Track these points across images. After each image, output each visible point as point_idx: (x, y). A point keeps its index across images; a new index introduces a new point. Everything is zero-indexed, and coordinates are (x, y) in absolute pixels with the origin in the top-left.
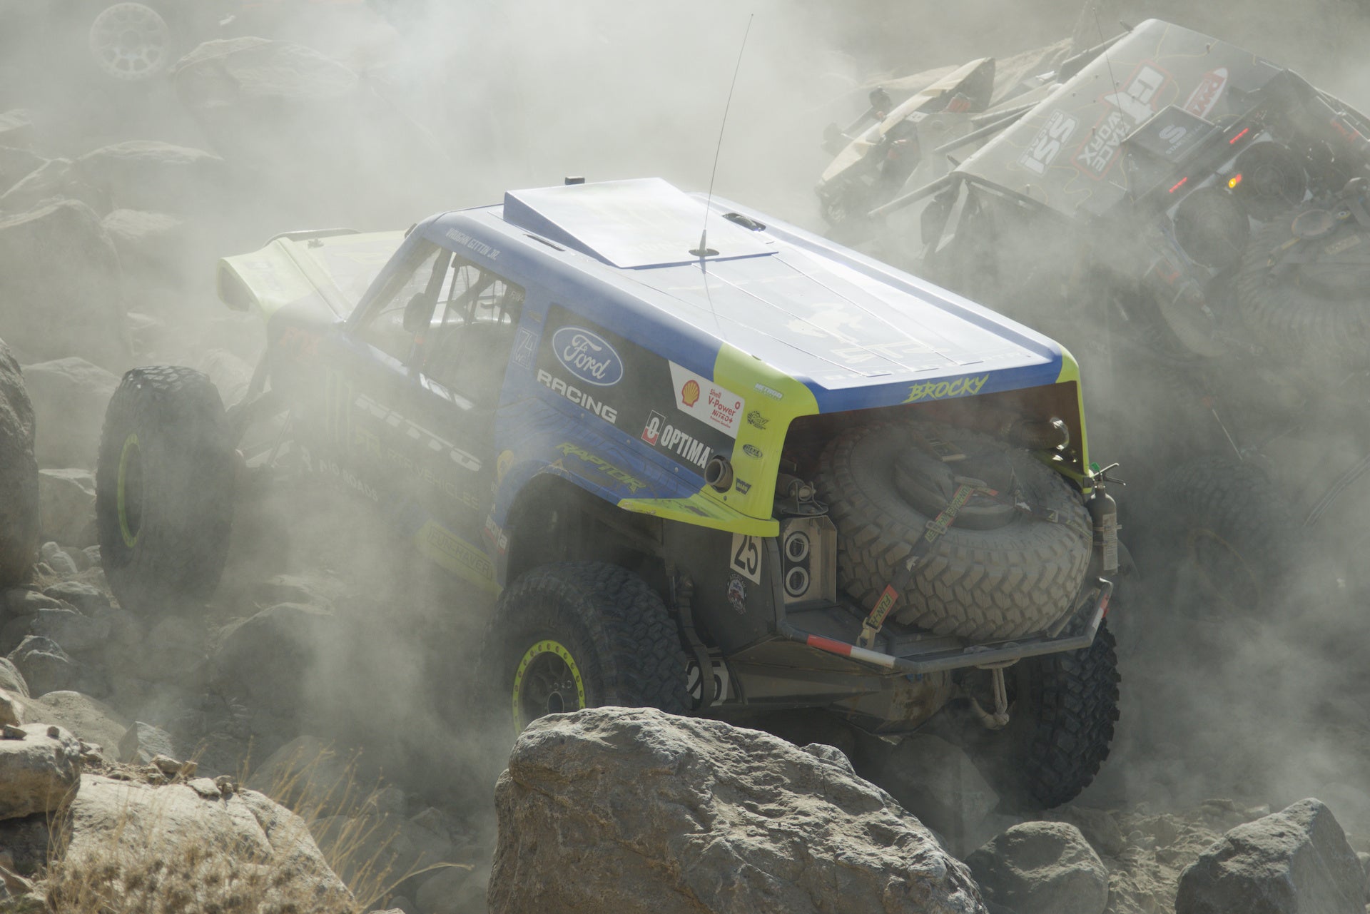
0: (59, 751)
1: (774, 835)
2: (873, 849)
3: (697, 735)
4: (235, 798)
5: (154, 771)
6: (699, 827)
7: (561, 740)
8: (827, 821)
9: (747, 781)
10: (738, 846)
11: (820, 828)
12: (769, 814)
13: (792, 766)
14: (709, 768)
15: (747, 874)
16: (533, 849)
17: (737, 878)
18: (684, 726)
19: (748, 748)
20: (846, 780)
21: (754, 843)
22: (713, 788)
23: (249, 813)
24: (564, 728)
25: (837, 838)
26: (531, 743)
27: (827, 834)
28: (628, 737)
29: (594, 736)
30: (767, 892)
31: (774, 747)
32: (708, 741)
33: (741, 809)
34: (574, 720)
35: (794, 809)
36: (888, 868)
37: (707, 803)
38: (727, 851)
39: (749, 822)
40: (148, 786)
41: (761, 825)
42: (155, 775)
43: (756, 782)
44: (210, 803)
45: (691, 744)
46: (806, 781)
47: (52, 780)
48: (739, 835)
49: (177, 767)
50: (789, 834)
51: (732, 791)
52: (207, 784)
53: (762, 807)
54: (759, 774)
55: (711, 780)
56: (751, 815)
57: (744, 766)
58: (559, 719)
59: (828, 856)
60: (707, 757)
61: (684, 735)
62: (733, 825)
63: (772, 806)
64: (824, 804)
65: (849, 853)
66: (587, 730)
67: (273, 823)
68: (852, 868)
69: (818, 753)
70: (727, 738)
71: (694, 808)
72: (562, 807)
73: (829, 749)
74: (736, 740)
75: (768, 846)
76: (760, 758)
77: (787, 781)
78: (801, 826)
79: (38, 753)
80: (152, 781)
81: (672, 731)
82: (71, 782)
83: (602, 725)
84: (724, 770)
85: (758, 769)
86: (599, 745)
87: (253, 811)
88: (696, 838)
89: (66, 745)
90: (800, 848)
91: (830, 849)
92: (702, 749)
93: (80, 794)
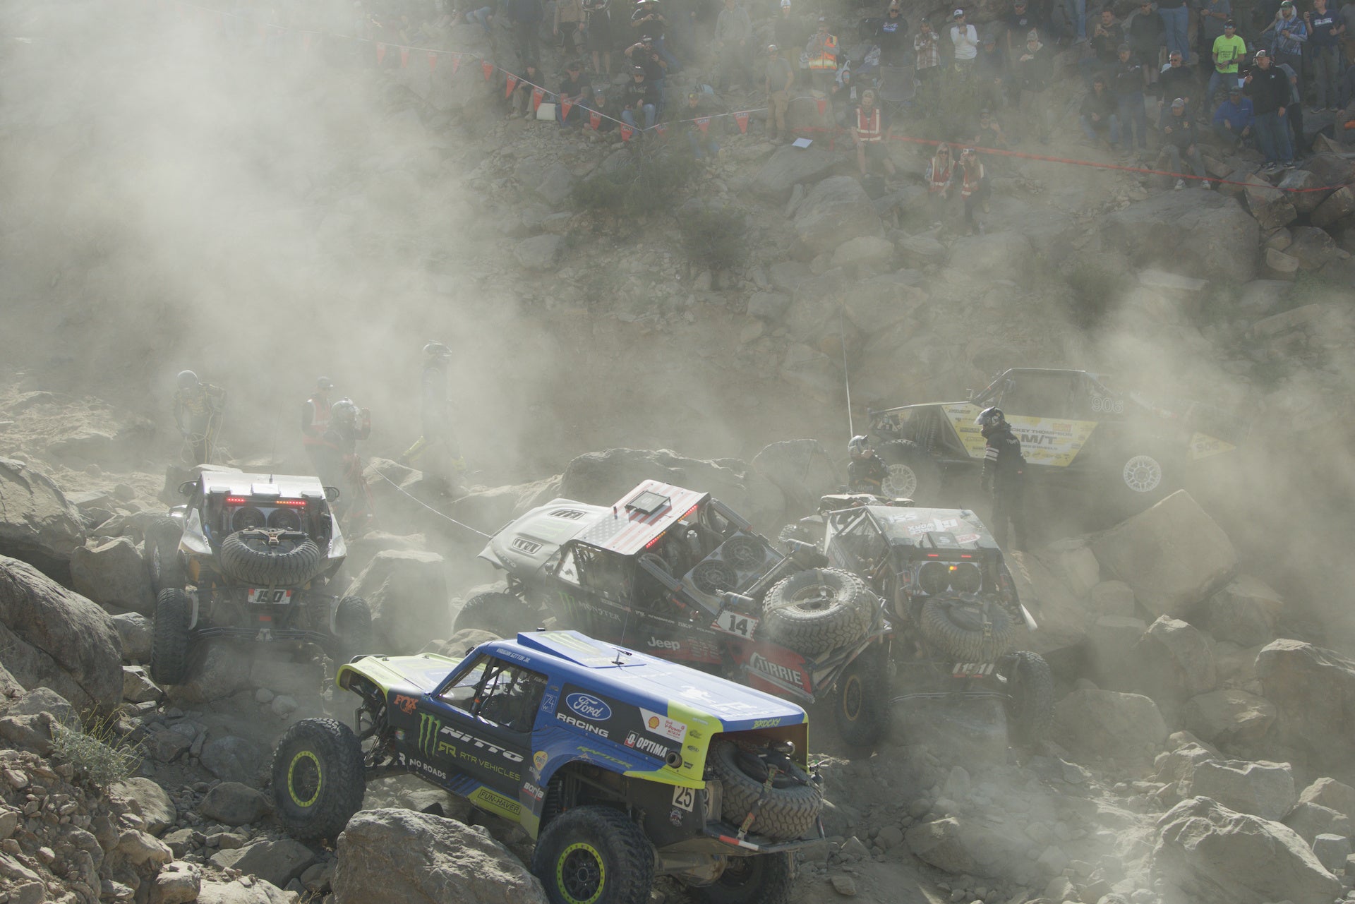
0: (193, 877)
1: (460, 867)
2: (501, 873)
3: (427, 822)
4: (257, 884)
5: (225, 876)
6: (428, 864)
7: (369, 823)
8: (482, 861)
9: (447, 842)
10: (444, 872)
11: (480, 865)
12: (457, 857)
13: (467, 836)
14: (432, 836)
15: (450, 884)
16: (356, 869)
17: (445, 887)
18: (421, 818)
19: (448, 828)
20: (489, 842)
21: (451, 870)
22: (433, 846)
23: (263, 892)
24: (370, 818)
25: (486, 869)
26: (355, 824)
27: (482, 867)
28: (398, 823)
29: (383, 822)
30: (457, 893)
31: (459, 827)
32: (431, 824)
33: (445, 855)
34: (374, 814)
35: (468, 855)
36: (508, 882)
37: (431, 853)
38: (440, 875)
39: (449, 861)
40: (223, 883)
41: (454, 862)
42: (226, 878)
43: (452, 843)
44: (249, 890)
45: (424, 826)
46: (472, 842)
47: (191, 890)
48: (445, 867)
49: (234, 873)
50: (466, 867)
51: (442, 847)
52: (246, 879)
53: (454, 854)
54: (453, 839)
55: (433, 842)
56: (450, 858)
57: (446, 835)
58: (367, 813)
59: (482, 877)
60: (431, 831)
61: (421, 821)
62: (443, 862)
63: (458, 854)
64: (480, 853)
65: (491, 875)
66: (380, 819)
67: (273, 895)
68: (493, 882)
69: (477, 829)
70: (439, 822)
71: (426, 855)
72: (369, 853)
73: (482, 828)
74: (443, 824)
75: (458, 872)
76: (453, 832)
77: (464, 842)
78: (471, 863)
79: (185, 879)
80: (226, 881)
81: (416, 820)
82: (198, 889)
83: (386, 817)
84: (438, 837)
85: (452, 837)
86: (385, 826)
87: (265, 891)
88: (427, 868)
89: (195, 873)
90: (471, 873)
91: (483, 873)
92: (429, 828)
93: (201, 893)
